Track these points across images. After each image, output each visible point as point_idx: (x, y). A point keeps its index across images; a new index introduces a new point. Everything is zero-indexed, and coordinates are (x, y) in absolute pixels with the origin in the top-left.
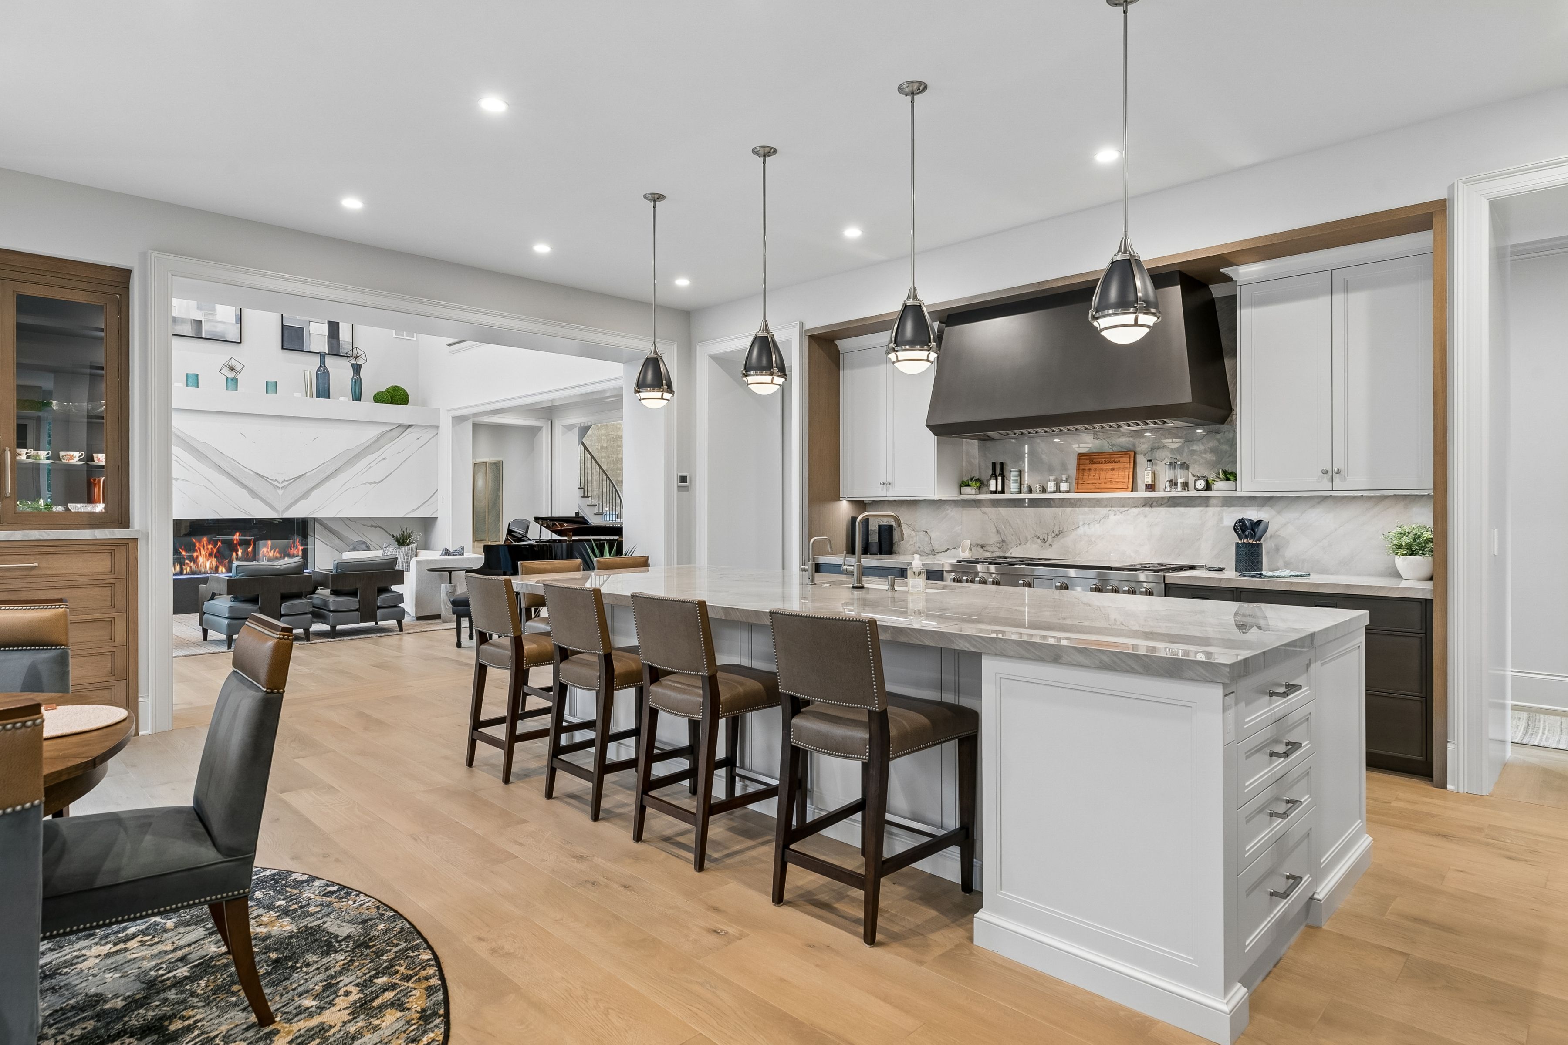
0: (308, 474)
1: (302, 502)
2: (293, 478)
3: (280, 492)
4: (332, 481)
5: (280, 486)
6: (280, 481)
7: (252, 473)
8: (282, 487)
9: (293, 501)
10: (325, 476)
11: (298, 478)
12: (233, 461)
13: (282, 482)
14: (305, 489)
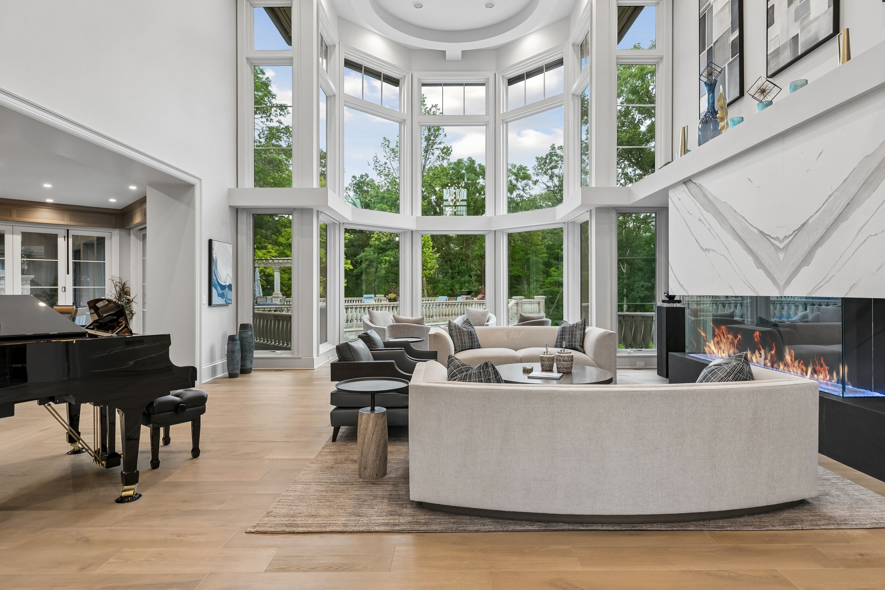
0: (810, 221)
1: (804, 270)
2: (794, 232)
3: (781, 256)
4: (843, 226)
5: (781, 246)
6: (781, 237)
7: (756, 231)
8: (783, 248)
9: (794, 268)
10: (831, 219)
11: (799, 229)
12: (743, 220)
13: (783, 240)
14: (807, 248)
